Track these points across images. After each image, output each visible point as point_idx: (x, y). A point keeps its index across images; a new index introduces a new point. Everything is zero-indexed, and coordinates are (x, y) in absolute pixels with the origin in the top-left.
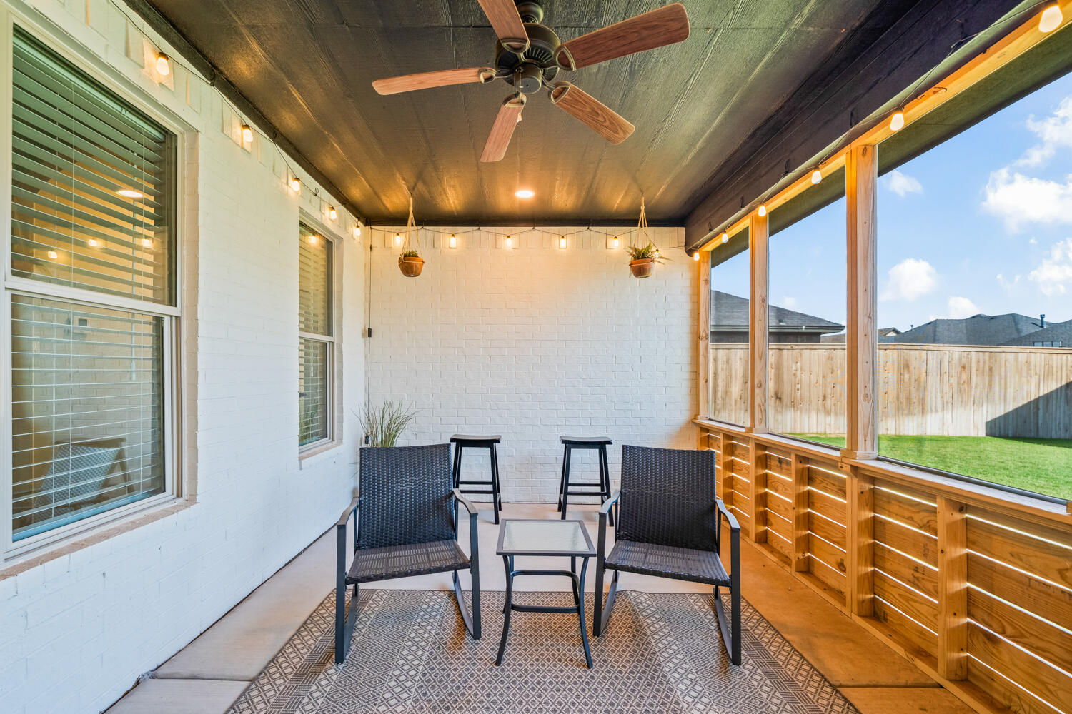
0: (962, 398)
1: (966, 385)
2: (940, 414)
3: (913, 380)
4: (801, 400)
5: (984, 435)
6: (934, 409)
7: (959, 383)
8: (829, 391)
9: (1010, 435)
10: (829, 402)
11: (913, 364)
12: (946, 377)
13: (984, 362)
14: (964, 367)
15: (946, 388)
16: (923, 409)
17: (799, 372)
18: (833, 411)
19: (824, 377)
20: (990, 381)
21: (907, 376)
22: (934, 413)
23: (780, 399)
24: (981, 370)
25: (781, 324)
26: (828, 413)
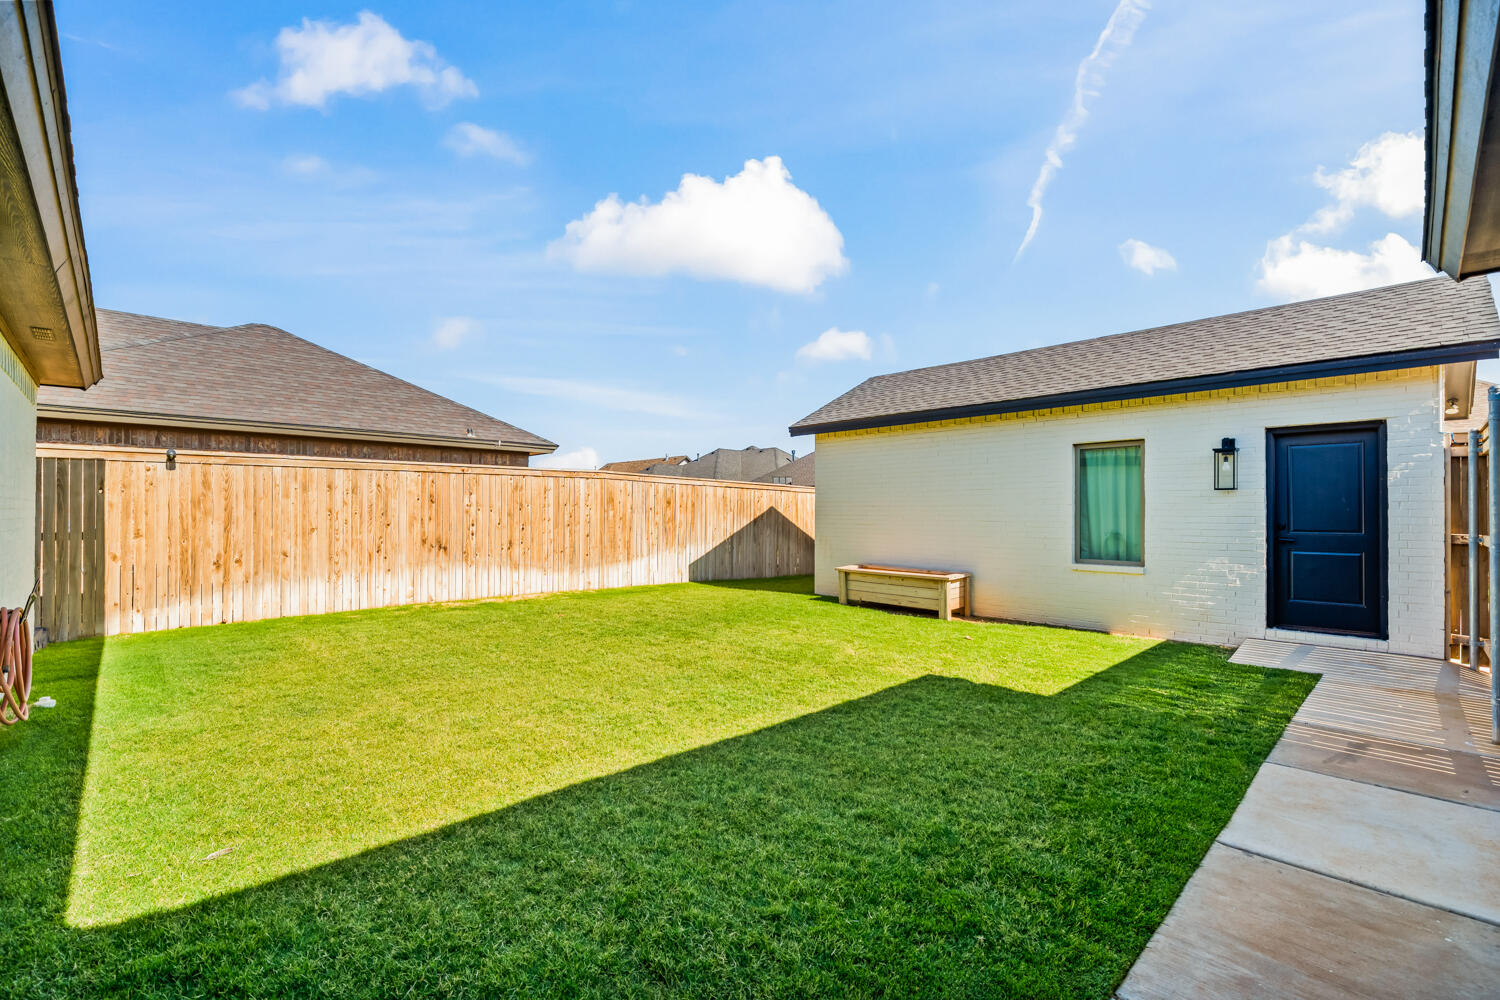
0: (667, 539)
1: (671, 524)
2: (645, 559)
3: (618, 519)
4: (477, 549)
5: (686, 579)
6: (639, 554)
7: (664, 522)
8: (517, 534)
9: (710, 578)
10: (517, 550)
11: (619, 498)
12: (651, 514)
13: (688, 497)
14: (669, 503)
15: (652, 528)
16: (628, 554)
17: (473, 509)
18: (522, 563)
19: (509, 514)
20: (693, 518)
21: (611, 513)
22: (639, 559)
23: (445, 549)
24: (684, 506)
25: (470, 435)
26: (515, 566)
